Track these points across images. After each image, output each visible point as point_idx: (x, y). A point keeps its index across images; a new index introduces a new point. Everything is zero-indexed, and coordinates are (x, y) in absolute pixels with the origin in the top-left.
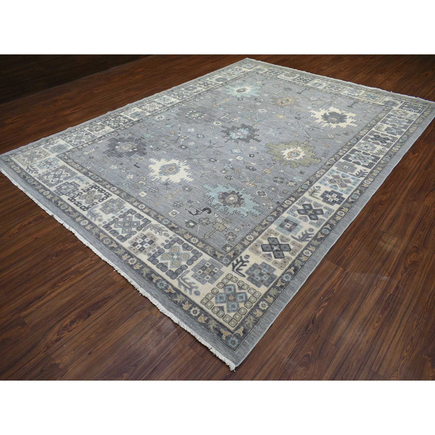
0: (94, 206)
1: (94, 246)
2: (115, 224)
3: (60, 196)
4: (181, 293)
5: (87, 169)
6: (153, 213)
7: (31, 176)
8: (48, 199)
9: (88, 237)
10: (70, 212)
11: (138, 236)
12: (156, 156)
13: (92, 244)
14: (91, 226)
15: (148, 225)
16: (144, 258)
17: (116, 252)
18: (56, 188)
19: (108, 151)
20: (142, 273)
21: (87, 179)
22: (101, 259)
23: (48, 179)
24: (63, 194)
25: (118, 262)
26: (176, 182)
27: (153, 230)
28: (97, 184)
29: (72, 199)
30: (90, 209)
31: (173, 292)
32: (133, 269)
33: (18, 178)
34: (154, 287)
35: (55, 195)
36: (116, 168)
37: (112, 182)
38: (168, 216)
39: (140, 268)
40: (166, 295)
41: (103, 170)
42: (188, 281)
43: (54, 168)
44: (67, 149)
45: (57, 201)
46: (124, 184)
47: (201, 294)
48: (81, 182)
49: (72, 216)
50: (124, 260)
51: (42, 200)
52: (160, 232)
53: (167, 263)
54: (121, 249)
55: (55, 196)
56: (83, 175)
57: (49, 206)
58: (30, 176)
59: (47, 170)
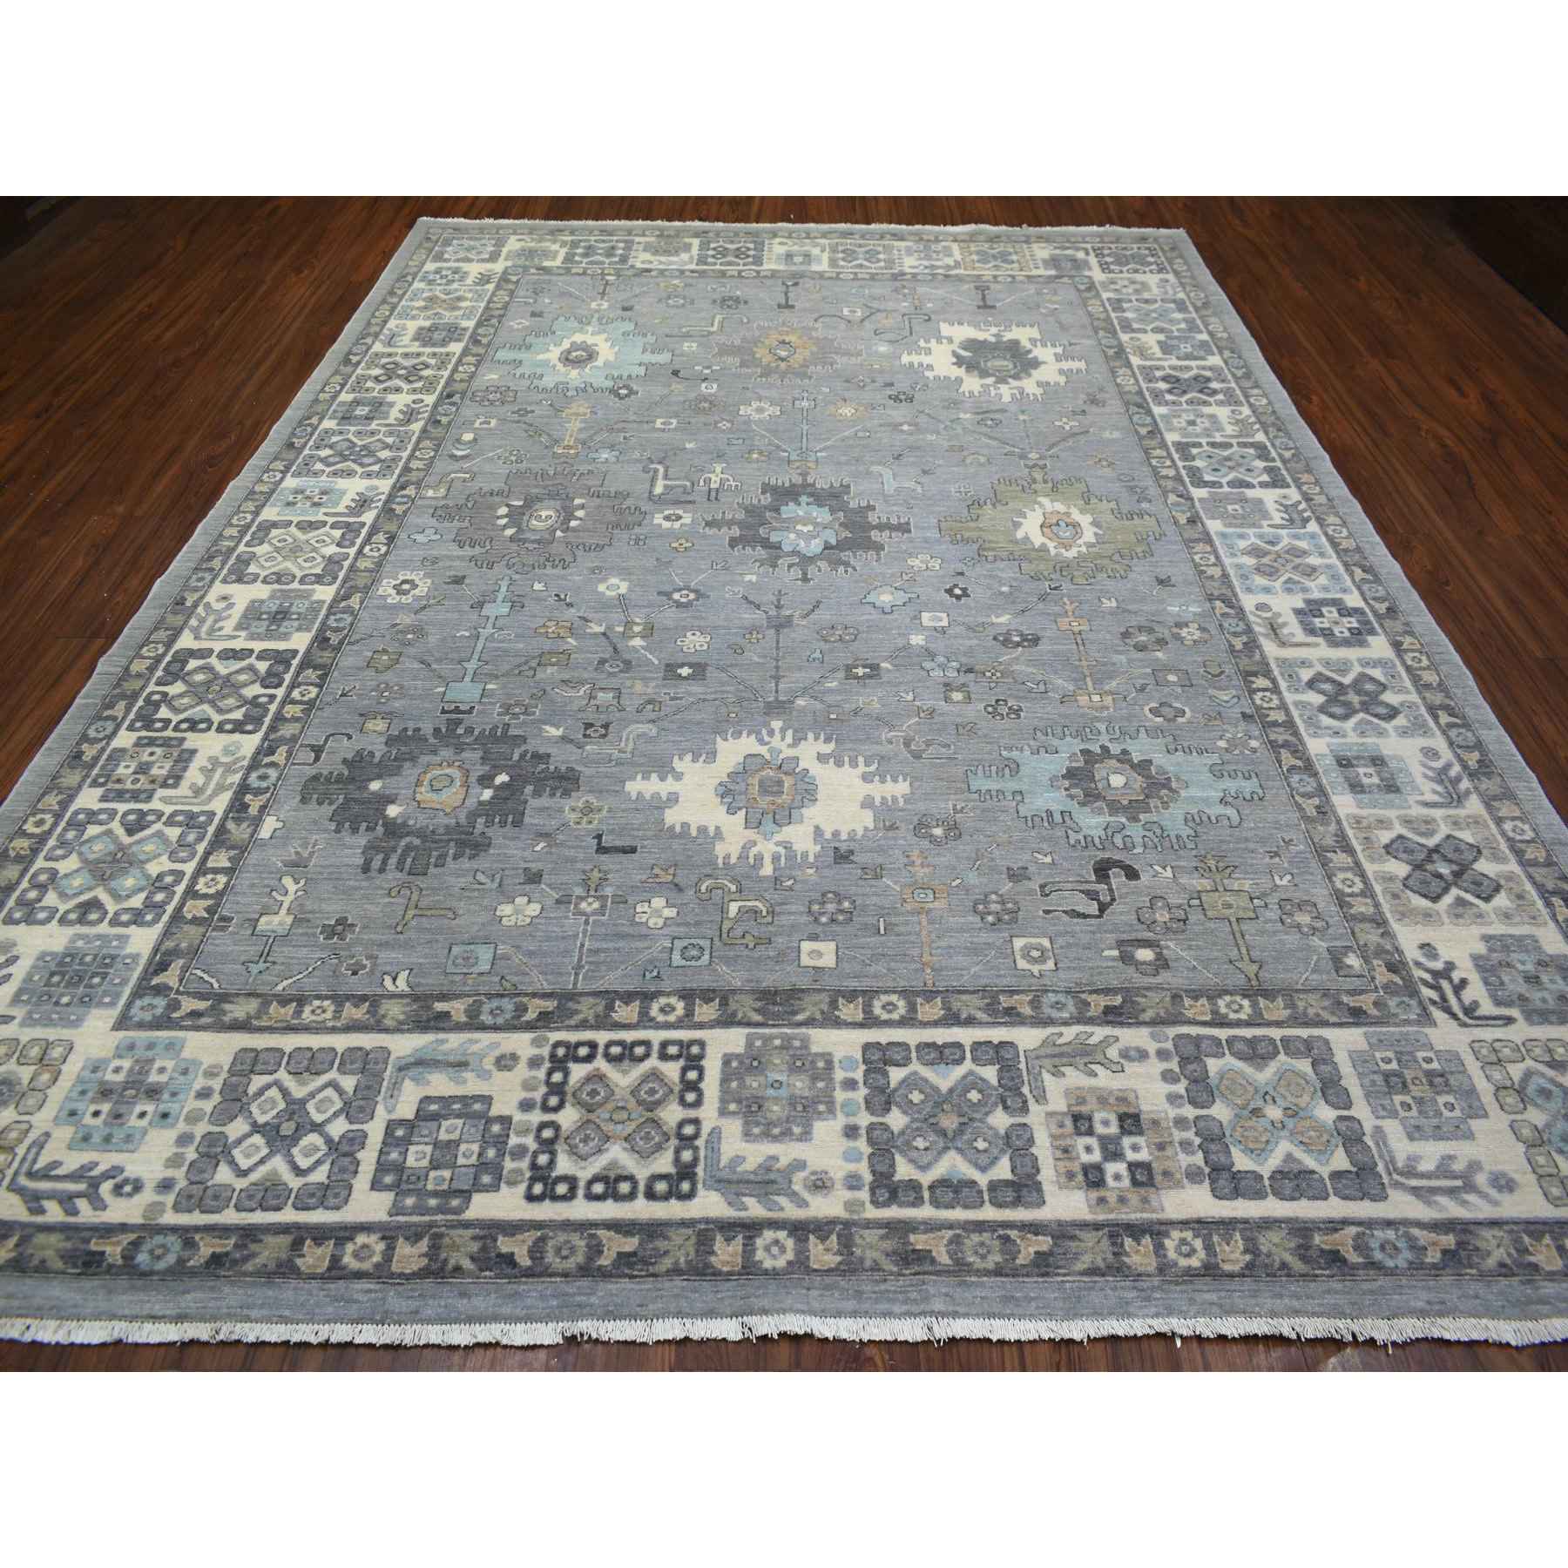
0: (700, 1142)
1: (966, 1315)
2: (901, 1152)
3: (470, 1214)
4: (1472, 1227)
5: (401, 996)
6: (970, 1005)
7: (123, 1228)
8: (414, 1275)
9: (882, 1296)
10: (634, 1254)
11: (1054, 1137)
12: (633, 764)
13: (955, 1315)
14: (823, 1239)
15: (1022, 1066)
16: (1197, 1201)
17: (1079, 1266)
18: (376, 1185)
19: (371, 848)
20: (1277, 1265)
21: (471, 1041)
22: (1071, 1341)
23: (254, 1177)
24: (466, 1195)
25: (1148, 1299)
26: (866, 829)
27: (1068, 1070)
28: (555, 1036)
29: (544, 1184)
30: (700, 1170)
31: (1449, 1240)
32: (1231, 1276)
33: (57, 1291)
34: (1382, 1281)
35: (431, 1225)
36: (534, 909)
37: (612, 980)
38: (1034, 981)
39: (1246, 1251)
40: (1448, 1271)
41: (484, 955)
42: (1426, 1166)
43: (204, 1094)
44: (135, 957)
45: (484, 1249)
46: (677, 959)
47: (1516, 1176)
48: (468, 1075)
49: (667, 1263)
50: (1152, 1269)
51: (403, 1305)
52: (1100, 1057)
53: (1289, 1157)
54: (1073, 1238)
55: (441, 1236)
56: (429, 1038)
57: (480, 1303)
58: (108, 1231)
59: (170, 1135)
